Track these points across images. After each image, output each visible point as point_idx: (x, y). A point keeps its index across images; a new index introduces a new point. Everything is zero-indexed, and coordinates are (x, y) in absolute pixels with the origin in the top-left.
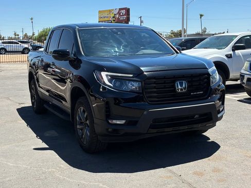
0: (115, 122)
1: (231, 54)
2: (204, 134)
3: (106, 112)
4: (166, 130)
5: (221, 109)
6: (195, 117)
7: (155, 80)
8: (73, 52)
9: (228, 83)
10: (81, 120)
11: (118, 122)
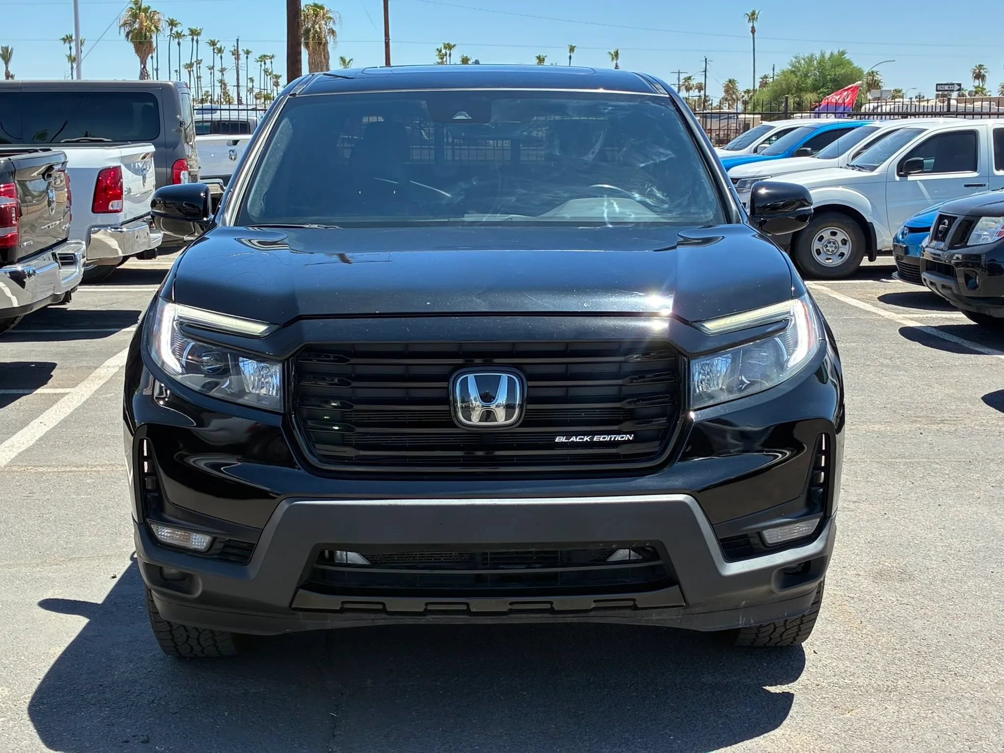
6: (616, 557)
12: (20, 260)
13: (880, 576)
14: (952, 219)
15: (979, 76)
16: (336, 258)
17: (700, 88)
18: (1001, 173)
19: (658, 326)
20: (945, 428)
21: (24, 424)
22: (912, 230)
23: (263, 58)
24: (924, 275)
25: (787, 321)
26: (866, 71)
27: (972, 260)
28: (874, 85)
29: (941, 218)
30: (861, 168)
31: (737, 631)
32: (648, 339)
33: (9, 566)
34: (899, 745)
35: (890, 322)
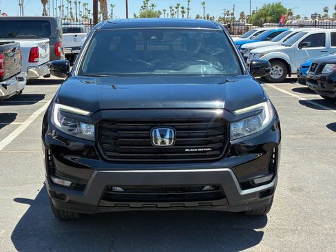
6: (205, 188)
12: (5, 80)
13: (292, 190)
14: (317, 64)
15: (326, 11)
16: (111, 87)
17: (232, 14)
18: (333, 47)
19: (219, 112)
20: (314, 136)
21: (7, 135)
22: (303, 67)
23: (85, 4)
24: (307, 83)
25: (262, 110)
26: (288, 9)
27: (323, 79)
28: (291, 14)
29: (313, 64)
30: (286, 45)
31: (245, 212)
32: (216, 117)
33: (3, 186)
34: (298, 250)
35: (296, 98)
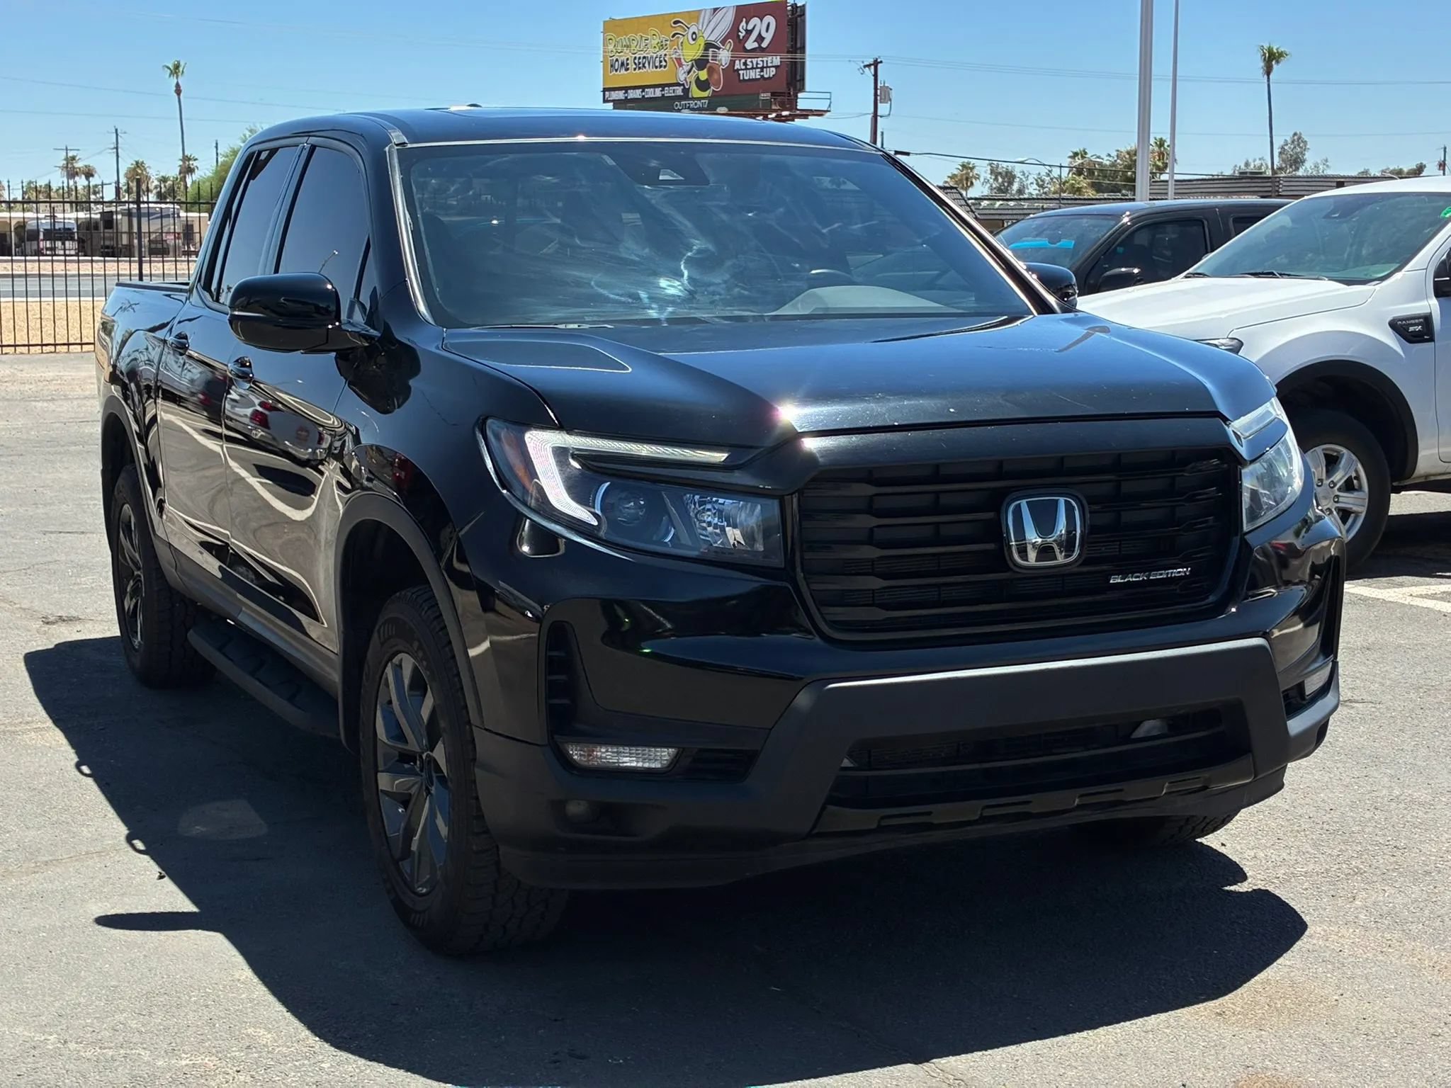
0: (606, 755)
1: (1427, 319)
2: (1211, 840)
3: (553, 690)
4: (942, 812)
5: (1313, 684)
6: (1141, 732)
7: (871, 490)
8: (365, 298)
9: (1404, 503)
10: (401, 737)
11: (629, 760)
